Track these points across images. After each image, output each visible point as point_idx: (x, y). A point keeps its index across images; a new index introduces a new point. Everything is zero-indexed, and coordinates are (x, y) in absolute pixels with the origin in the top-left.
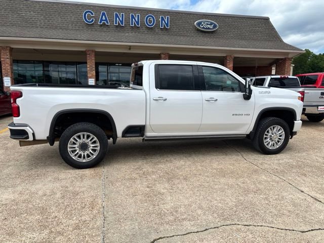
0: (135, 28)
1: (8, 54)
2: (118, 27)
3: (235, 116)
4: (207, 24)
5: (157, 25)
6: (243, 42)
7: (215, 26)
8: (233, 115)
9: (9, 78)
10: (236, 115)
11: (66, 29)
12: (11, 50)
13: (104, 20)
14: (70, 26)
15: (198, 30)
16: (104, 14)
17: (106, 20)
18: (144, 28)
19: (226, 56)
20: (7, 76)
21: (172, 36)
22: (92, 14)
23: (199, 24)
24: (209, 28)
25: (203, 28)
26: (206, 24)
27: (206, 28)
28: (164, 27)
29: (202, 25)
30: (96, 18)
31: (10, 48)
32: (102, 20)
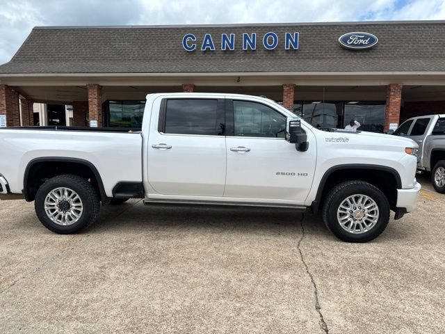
0: (249, 52)
1: (96, 93)
2: (227, 51)
3: (280, 175)
4: (359, 38)
5: (281, 46)
6: (422, 63)
7: (372, 40)
8: (278, 174)
9: (96, 121)
10: (283, 174)
11: (162, 60)
12: (100, 89)
13: (208, 45)
14: (167, 55)
15: (344, 49)
16: (208, 37)
17: (211, 45)
18: (262, 51)
19: (389, 86)
20: (93, 119)
21: (302, 60)
22: (194, 38)
23: (345, 40)
24: (361, 44)
25: (352, 44)
26: (356, 39)
27: (357, 45)
28: (291, 47)
29: (351, 40)
30: (199, 43)
31: (99, 86)
32: (205, 45)
